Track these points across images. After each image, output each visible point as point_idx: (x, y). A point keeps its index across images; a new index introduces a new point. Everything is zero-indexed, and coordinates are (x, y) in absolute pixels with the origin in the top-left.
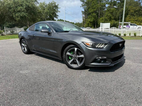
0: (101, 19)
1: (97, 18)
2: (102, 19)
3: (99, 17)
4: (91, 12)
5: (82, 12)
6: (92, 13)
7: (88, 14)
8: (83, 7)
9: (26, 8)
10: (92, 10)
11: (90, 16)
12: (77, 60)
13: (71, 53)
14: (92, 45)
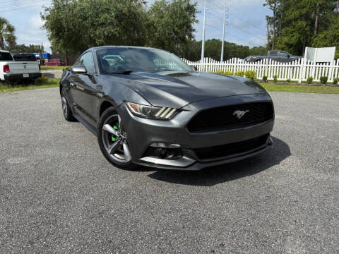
0: (321, 36)
1: (308, 33)
2: (325, 37)
3: (315, 32)
4: (291, 17)
5: (268, 18)
6: (296, 20)
7: (283, 24)
8: (269, 6)
9: (117, 17)
10: (297, 13)
11: (288, 29)
12: (125, 146)
13: (115, 127)
14: (144, 110)
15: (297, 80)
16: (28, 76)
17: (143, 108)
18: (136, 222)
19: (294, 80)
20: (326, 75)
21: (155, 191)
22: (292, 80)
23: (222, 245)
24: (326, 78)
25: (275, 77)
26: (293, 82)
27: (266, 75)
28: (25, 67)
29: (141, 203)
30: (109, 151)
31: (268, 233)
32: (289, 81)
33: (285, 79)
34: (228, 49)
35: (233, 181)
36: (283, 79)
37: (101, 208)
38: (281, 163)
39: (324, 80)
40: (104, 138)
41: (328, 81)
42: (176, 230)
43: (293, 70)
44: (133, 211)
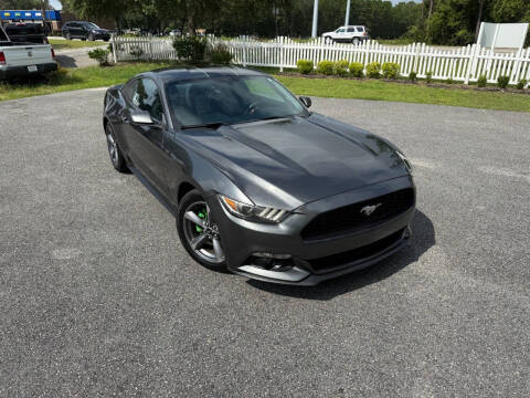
12: (215, 242)
13: (200, 215)
14: (244, 210)
15: (462, 79)
16: (36, 69)
17: (244, 207)
18: (240, 358)
19: (458, 78)
20: (508, 75)
21: (258, 310)
22: (454, 79)
23: (341, 390)
24: (507, 79)
25: (429, 74)
26: (456, 82)
27: (415, 70)
28: (30, 55)
29: (243, 329)
30: (194, 246)
31: (395, 373)
32: (449, 82)
33: (445, 78)
34: (358, 6)
35: (356, 292)
36: (440, 77)
37: (195, 337)
38: (421, 259)
39: (503, 82)
40: (186, 230)
41: (511, 82)
42: (287, 370)
43: (458, 62)
44: (234, 341)
